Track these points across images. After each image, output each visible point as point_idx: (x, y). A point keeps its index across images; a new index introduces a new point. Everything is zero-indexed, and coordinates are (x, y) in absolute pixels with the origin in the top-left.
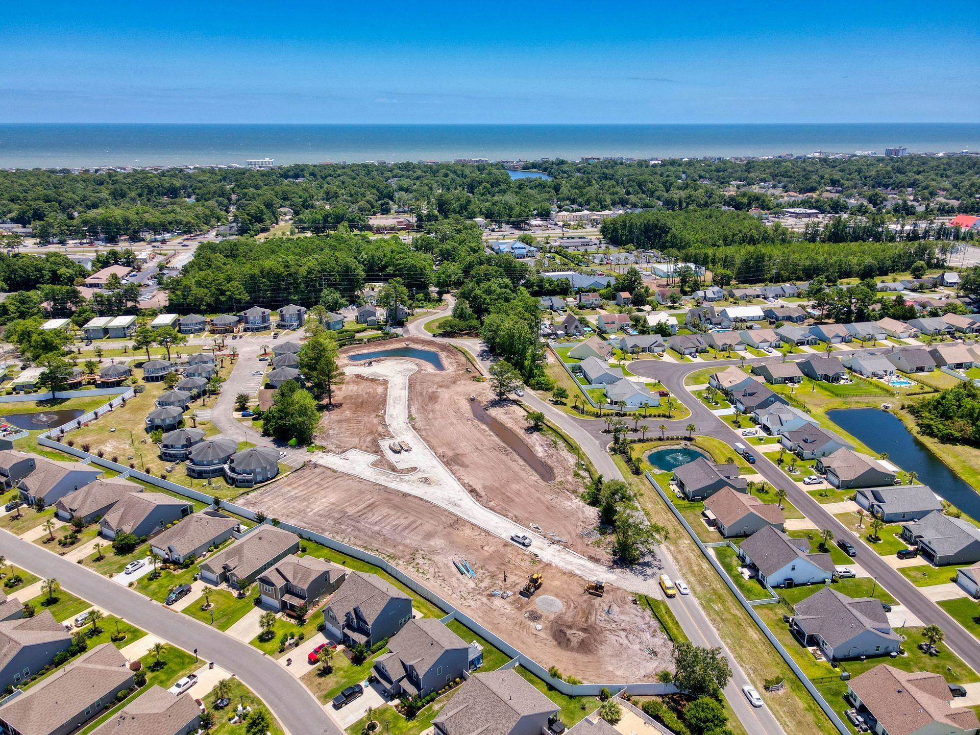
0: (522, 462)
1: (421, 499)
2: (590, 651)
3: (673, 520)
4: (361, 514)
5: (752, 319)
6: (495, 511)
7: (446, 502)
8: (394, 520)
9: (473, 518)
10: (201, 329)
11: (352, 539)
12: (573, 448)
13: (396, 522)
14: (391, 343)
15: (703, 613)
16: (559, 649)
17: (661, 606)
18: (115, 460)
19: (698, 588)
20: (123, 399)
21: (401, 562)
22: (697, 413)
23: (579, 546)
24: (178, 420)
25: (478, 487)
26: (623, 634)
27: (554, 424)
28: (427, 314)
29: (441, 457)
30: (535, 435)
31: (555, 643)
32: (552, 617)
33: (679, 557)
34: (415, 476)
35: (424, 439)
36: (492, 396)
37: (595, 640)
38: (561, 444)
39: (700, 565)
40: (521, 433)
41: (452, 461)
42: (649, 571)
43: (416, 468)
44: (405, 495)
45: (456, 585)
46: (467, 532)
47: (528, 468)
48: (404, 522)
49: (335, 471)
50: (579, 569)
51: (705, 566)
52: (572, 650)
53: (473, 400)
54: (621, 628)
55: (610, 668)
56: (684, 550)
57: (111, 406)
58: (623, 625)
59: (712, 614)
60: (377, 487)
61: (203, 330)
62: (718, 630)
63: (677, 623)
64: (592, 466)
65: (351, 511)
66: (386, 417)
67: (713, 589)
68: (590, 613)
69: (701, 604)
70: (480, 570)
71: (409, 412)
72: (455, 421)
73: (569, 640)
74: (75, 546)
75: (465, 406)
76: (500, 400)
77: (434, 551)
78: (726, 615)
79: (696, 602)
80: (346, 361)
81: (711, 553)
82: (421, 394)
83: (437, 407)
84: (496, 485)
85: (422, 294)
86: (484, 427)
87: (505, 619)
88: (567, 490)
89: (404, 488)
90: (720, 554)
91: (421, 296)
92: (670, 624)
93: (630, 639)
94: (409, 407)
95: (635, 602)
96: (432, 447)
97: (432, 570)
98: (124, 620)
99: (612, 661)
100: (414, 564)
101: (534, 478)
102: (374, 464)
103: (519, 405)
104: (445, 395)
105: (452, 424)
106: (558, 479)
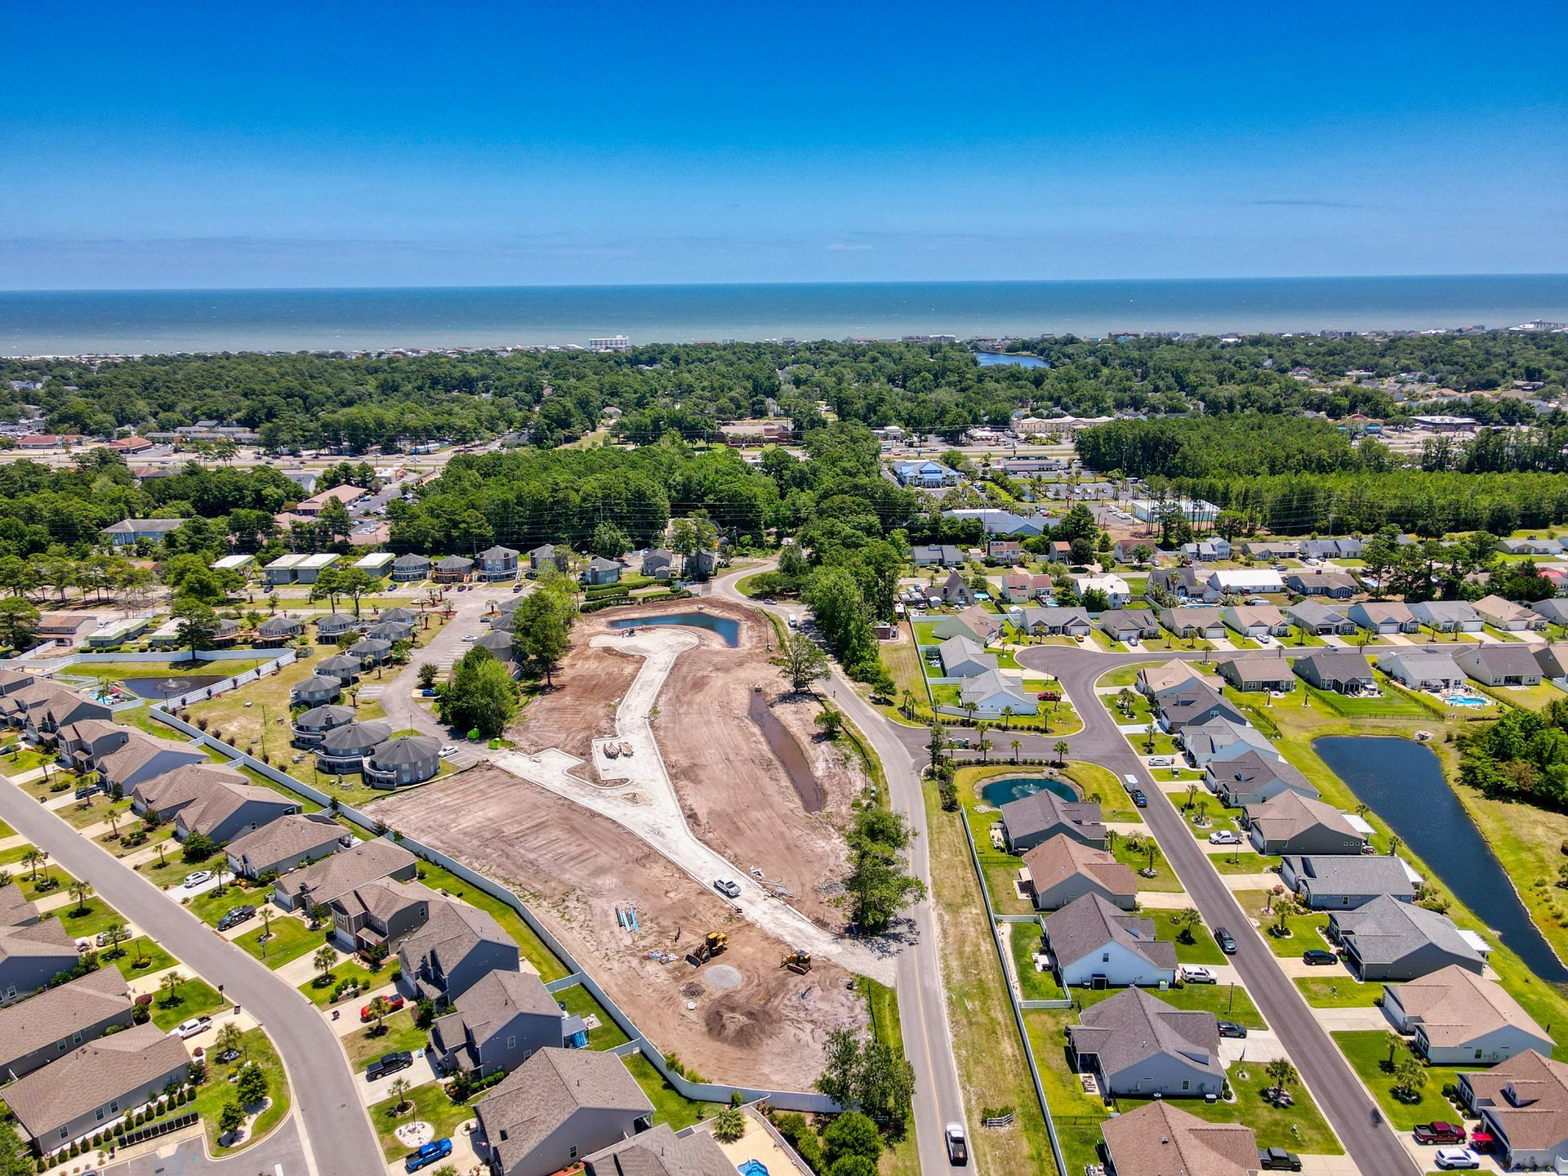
0: (785, 781)
1: (614, 822)
2: (748, 1044)
3: (971, 879)
4: (522, 836)
5: (1262, 591)
6: (710, 847)
7: (647, 829)
8: (561, 847)
9: (675, 853)
10: (420, 575)
11: (494, 867)
12: (870, 767)
13: (563, 850)
14: (678, 605)
15: (945, 1011)
16: (707, 1037)
17: (887, 997)
18: (232, 742)
19: (957, 976)
20: (278, 665)
21: (545, 903)
22: (1093, 728)
23: (808, 903)
24: (332, 695)
25: (702, 813)
26: (809, 1027)
27: (859, 732)
28: (749, 565)
29: (669, 766)
30: (825, 747)
31: (705, 1029)
32: (718, 995)
33: (951, 931)
34: (620, 791)
35: (658, 741)
36: (787, 686)
37: (762, 1030)
38: (856, 759)
39: (977, 945)
40: (805, 740)
41: (681, 774)
42: (894, 946)
43: (627, 780)
44: (594, 815)
45: (605, 940)
46: (657, 870)
47: (792, 790)
48: (574, 850)
49: (512, 776)
50: (792, 935)
51: (986, 946)
52: (725, 1040)
53: (758, 690)
54: (809, 1018)
55: (767, 1071)
56: (965, 922)
57: (258, 672)
58: (815, 1016)
59: (958, 1013)
60: (561, 802)
61: (423, 577)
62: (955, 1036)
63: (898, 1020)
64: (887, 794)
65: (509, 830)
66: (619, 709)
67: (980, 980)
68: (776, 995)
69: (950, 998)
70: (649, 924)
71: (656, 703)
72: (714, 719)
73: (723, 1026)
74: (139, 847)
75: (742, 698)
76: (796, 693)
77: (597, 893)
78: (982, 1018)
79: (943, 994)
80: (602, 628)
81: (1005, 931)
82: (684, 679)
83: (699, 698)
84: (729, 810)
85: (749, 537)
86: (756, 730)
87: (651, 990)
88: (833, 826)
89: (598, 805)
90: (1018, 933)
91: (747, 538)
92: (888, 1021)
93: (816, 1036)
94: (659, 696)
95: (850, 987)
96: (664, 753)
97: (581, 918)
98: (159, 944)
99: (775, 1062)
100: (561, 908)
101: (792, 806)
102: (572, 771)
103: (821, 702)
104: (718, 681)
105: (708, 723)
106: (828, 809)
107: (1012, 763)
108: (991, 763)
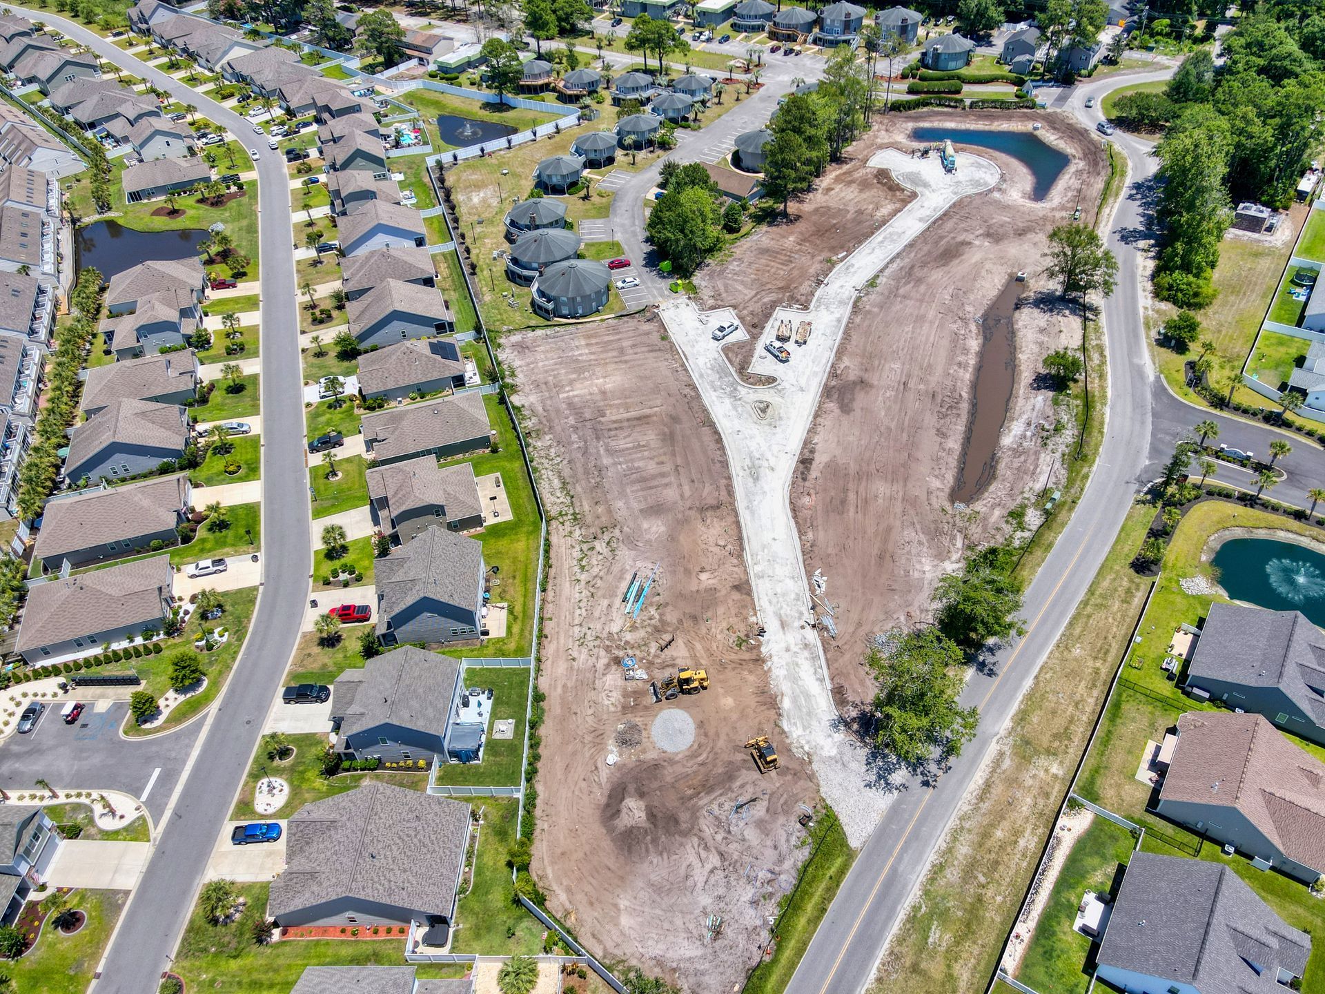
0: (955, 443)
1: (719, 440)
2: (630, 851)
3: (1088, 709)
4: (617, 428)
6: (795, 517)
7: (748, 462)
8: (642, 459)
9: (753, 513)
10: (759, 27)
11: (565, 462)
12: (1079, 454)
13: (640, 464)
14: (1009, 118)
15: (895, 928)
16: (598, 813)
17: (839, 862)
19: (952, 875)
20: (557, 127)
21: (577, 533)
23: (847, 657)
24: (569, 181)
25: (820, 459)
26: (714, 860)
27: (1103, 389)
28: (1146, 65)
29: (834, 374)
30: (1042, 398)
31: (603, 801)
32: (651, 755)
33: (998, 790)
34: (758, 394)
35: (847, 331)
36: (1055, 286)
37: (655, 841)
38: (1069, 435)
39: (1017, 833)
40: (1024, 380)
41: (838, 391)
42: (899, 776)
43: (774, 380)
45: (597, 614)
46: (715, 531)
47: (953, 461)
48: (651, 468)
49: (665, 338)
50: (795, 700)
51: (1030, 841)
52: (610, 830)
53: (1020, 280)
54: (723, 848)
55: (623, 903)
56: (1029, 782)
57: (535, 134)
58: (734, 849)
59: (910, 941)
60: (687, 391)
61: (760, 28)
62: (879, 980)
63: (824, 910)
64: (1071, 509)
65: (611, 415)
66: (838, 267)
67: (980, 899)
68: (710, 790)
69: (916, 909)
70: (652, 611)
71: (883, 270)
72: (932, 314)
73: (619, 811)
74: (322, 326)
75: (990, 288)
76: (1062, 299)
77: (631, 542)
78: (936, 969)
79: (912, 896)
80: (901, 138)
81: (1074, 826)
82: (940, 239)
83: (936, 275)
84: (853, 468)
85: (1167, 21)
86: (974, 344)
87: (590, 712)
88: (966, 537)
89: (720, 409)
90: (1090, 843)
91: (1162, 23)
92: (810, 907)
93: (712, 880)
94: (892, 260)
95: (804, 820)
96: (840, 353)
97: (595, 570)
98: (262, 449)
99: (641, 894)
100: (585, 547)
101: (937, 485)
102: (728, 349)
103: (1086, 319)
104: (977, 253)
105: (920, 319)
106: (979, 506)
107: (1299, 516)
108: (1265, 506)
